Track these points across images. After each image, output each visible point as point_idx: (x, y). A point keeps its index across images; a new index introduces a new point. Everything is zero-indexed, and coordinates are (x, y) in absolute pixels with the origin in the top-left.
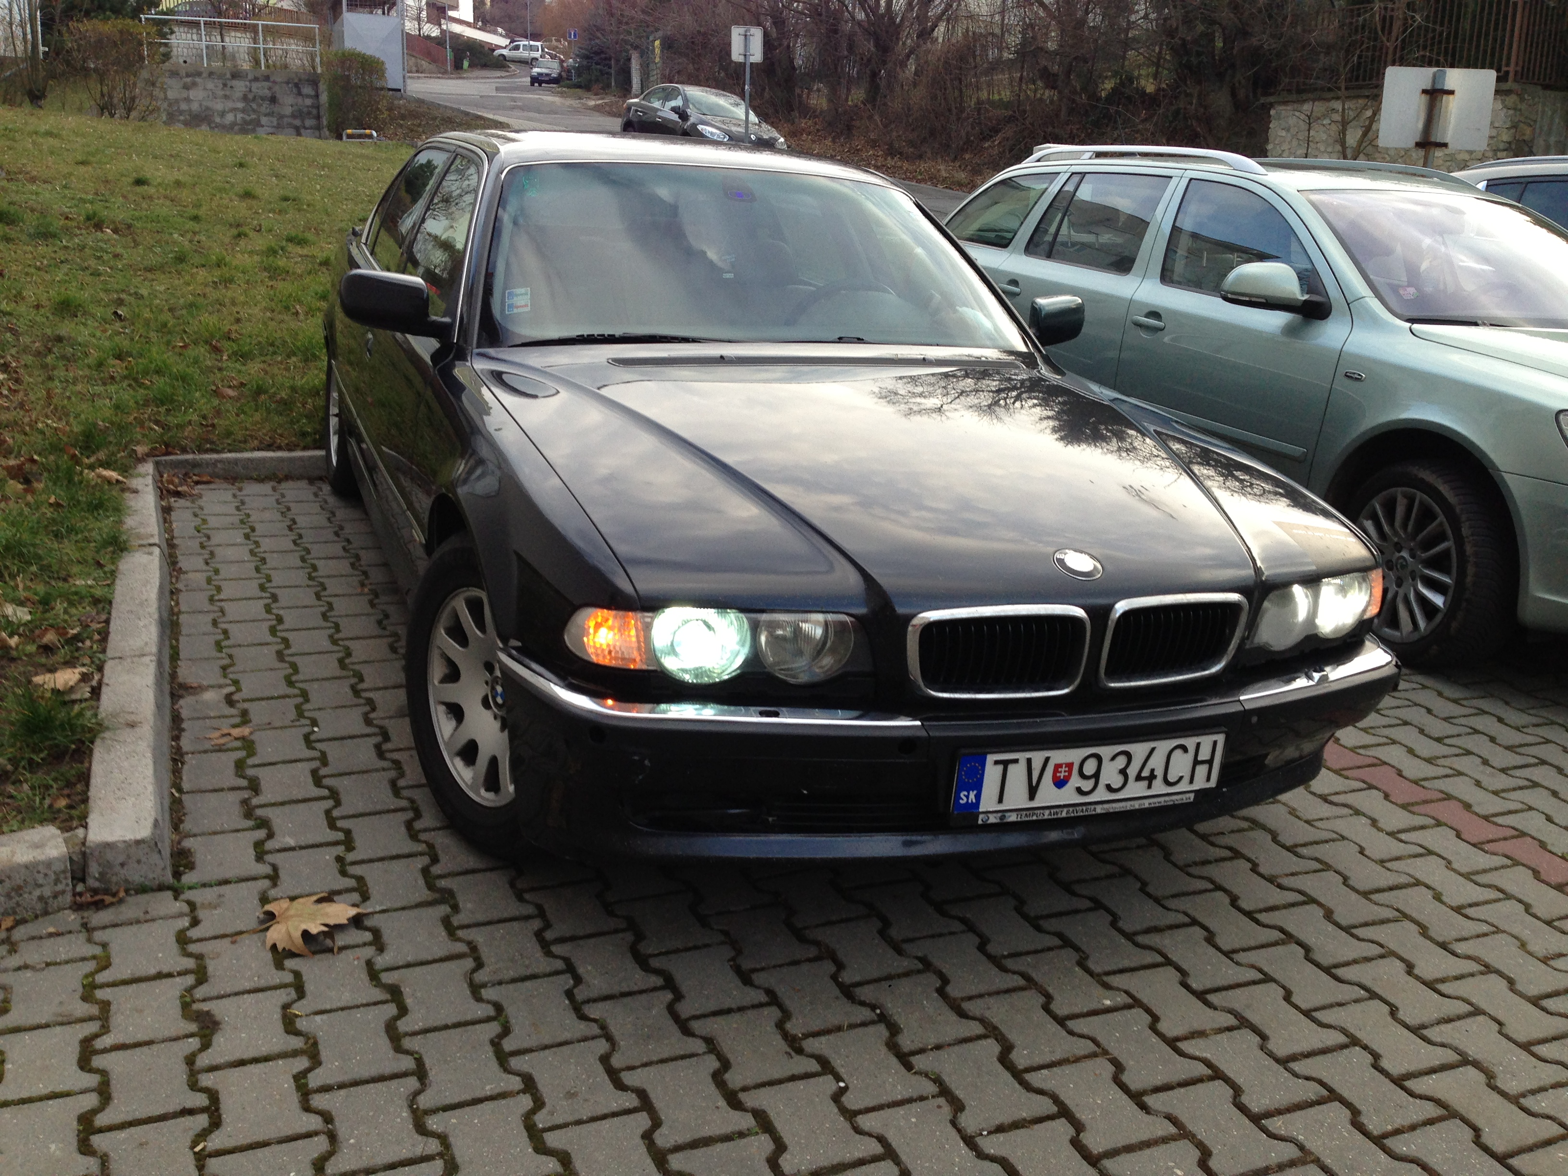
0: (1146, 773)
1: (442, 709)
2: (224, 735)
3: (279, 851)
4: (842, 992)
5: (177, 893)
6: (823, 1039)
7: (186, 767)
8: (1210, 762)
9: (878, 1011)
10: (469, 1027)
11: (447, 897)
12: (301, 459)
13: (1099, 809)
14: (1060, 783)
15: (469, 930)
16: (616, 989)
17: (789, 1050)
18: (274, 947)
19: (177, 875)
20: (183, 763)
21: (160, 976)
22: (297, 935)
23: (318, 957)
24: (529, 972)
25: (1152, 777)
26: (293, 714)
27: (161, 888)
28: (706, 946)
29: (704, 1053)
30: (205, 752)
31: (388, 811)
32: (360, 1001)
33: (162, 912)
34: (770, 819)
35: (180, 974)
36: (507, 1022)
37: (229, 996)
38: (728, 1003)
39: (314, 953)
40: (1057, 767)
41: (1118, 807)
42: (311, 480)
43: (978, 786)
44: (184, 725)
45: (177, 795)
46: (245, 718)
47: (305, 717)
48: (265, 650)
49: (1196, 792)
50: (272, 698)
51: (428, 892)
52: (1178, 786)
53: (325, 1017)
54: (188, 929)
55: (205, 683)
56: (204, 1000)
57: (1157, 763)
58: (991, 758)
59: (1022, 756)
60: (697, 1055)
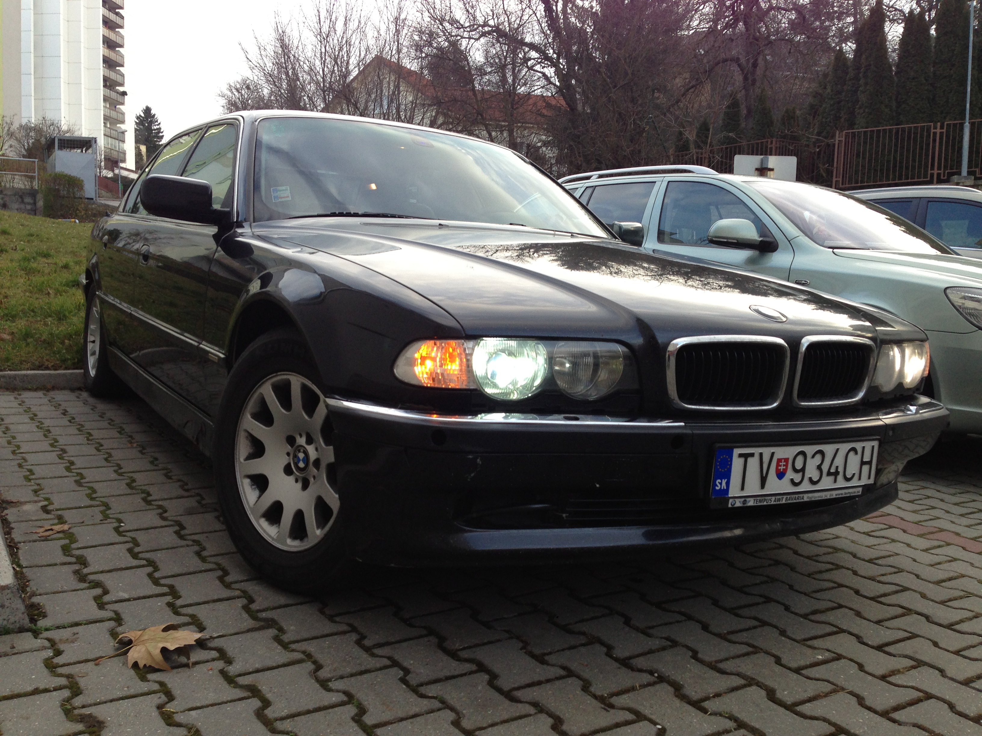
0: (833, 470)
1: (247, 481)
2: (47, 530)
3: (116, 602)
4: (620, 664)
5: (36, 634)
6: (625, 696)
7: (20, 552)
8: (870, 463)
9: (656, 675)
10: (330, 710)
11: (270, 623)
12: (64, 375)
13: (806, 498)
14: (780, 475)
15: (300, 644)
16: (441, 675)
17: (603, 706)
18: (135, 665)
19: (33, 620)
20: (17, 549)
21: (36, 692)
22: (157, 652)
23: (175, 671)
24: (363, 668)
25: (836, 473)
26: (100, 517)
27: (22, 630)
28: (499, 641)
29: (536, 713)
30: (35, 541)
31: (201, 572)
32: (225, 699)
33: (27, 647)
34: (564, 515)
35: (55, 689)
36: (360, 704)
37: (105, 702)
38: (536, 678)
39: (173, 668)
40: (779, 460)
41: (817, 496)
42: (72, 390)
43: (727, 475)
44: (12, 525)
45: (18, 569)
46: (61, 520)
47: (110, 518)
48: (66, 480)
49: (864, 486)
50: (80, 508)
51: (253, 622)
52: (851, 482)
53: (199, 711)
54: (53, 658)
55: (22, 500)
56: (83, 707)
57: (839, 461)
58: (737, 452)
59: (756, 451)
60: (530, 715)
